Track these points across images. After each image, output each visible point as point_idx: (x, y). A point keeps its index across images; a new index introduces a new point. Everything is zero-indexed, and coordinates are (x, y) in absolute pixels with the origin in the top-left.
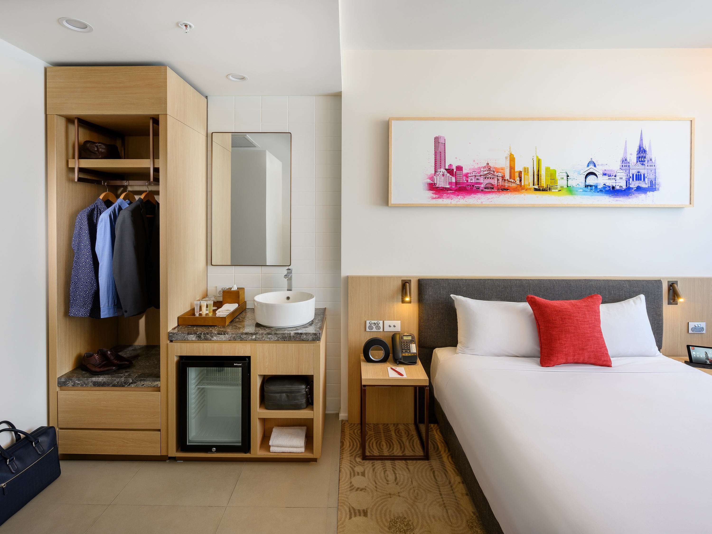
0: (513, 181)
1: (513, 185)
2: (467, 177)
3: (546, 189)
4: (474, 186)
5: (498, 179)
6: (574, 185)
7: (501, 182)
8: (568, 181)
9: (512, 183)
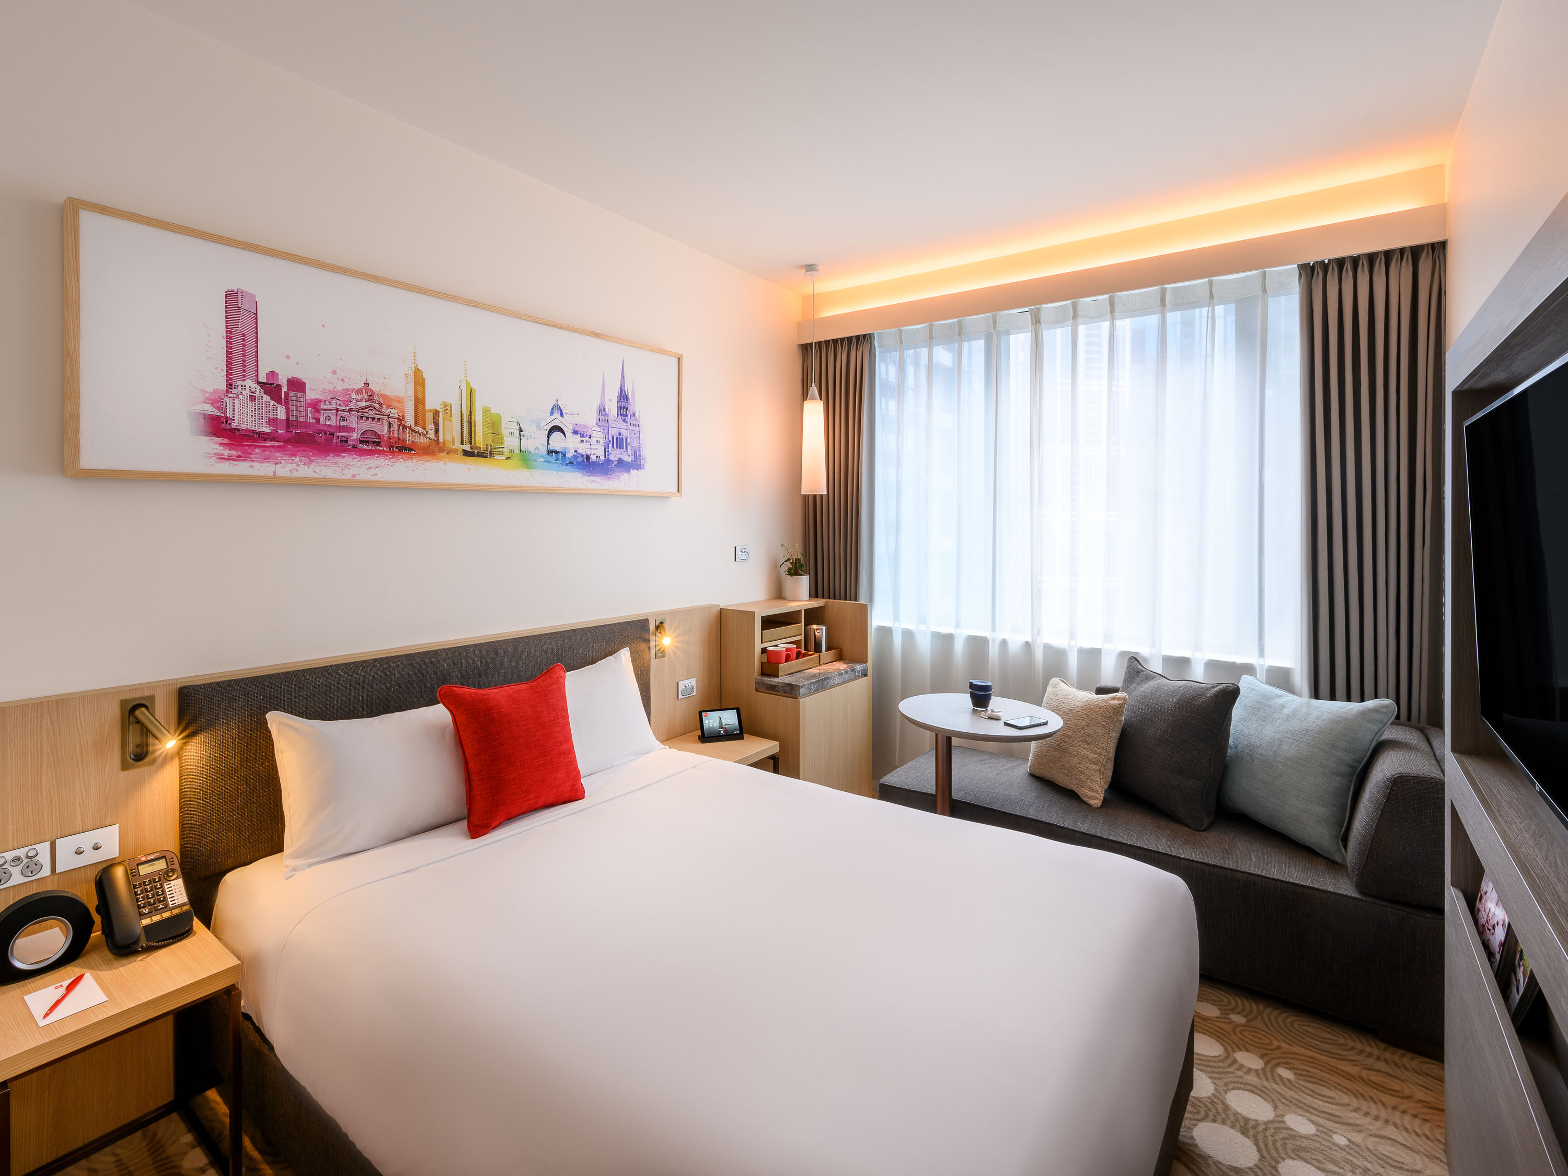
0: (421, 430)
1: (423, 440)
2: (318, 411)
3: (484, 453)
4: (333, 435)
5: (390, 423)
6: (531, 449)
7: (396, 432)
8: (521, 439)
9: (420, 435)
